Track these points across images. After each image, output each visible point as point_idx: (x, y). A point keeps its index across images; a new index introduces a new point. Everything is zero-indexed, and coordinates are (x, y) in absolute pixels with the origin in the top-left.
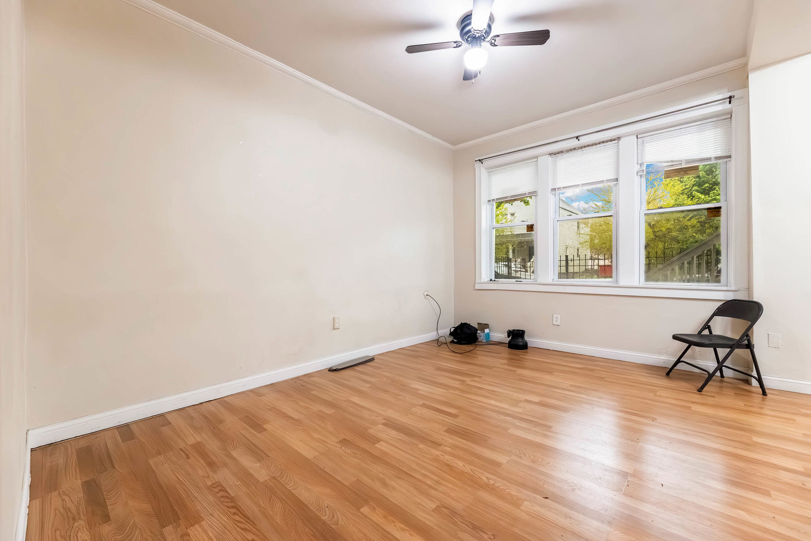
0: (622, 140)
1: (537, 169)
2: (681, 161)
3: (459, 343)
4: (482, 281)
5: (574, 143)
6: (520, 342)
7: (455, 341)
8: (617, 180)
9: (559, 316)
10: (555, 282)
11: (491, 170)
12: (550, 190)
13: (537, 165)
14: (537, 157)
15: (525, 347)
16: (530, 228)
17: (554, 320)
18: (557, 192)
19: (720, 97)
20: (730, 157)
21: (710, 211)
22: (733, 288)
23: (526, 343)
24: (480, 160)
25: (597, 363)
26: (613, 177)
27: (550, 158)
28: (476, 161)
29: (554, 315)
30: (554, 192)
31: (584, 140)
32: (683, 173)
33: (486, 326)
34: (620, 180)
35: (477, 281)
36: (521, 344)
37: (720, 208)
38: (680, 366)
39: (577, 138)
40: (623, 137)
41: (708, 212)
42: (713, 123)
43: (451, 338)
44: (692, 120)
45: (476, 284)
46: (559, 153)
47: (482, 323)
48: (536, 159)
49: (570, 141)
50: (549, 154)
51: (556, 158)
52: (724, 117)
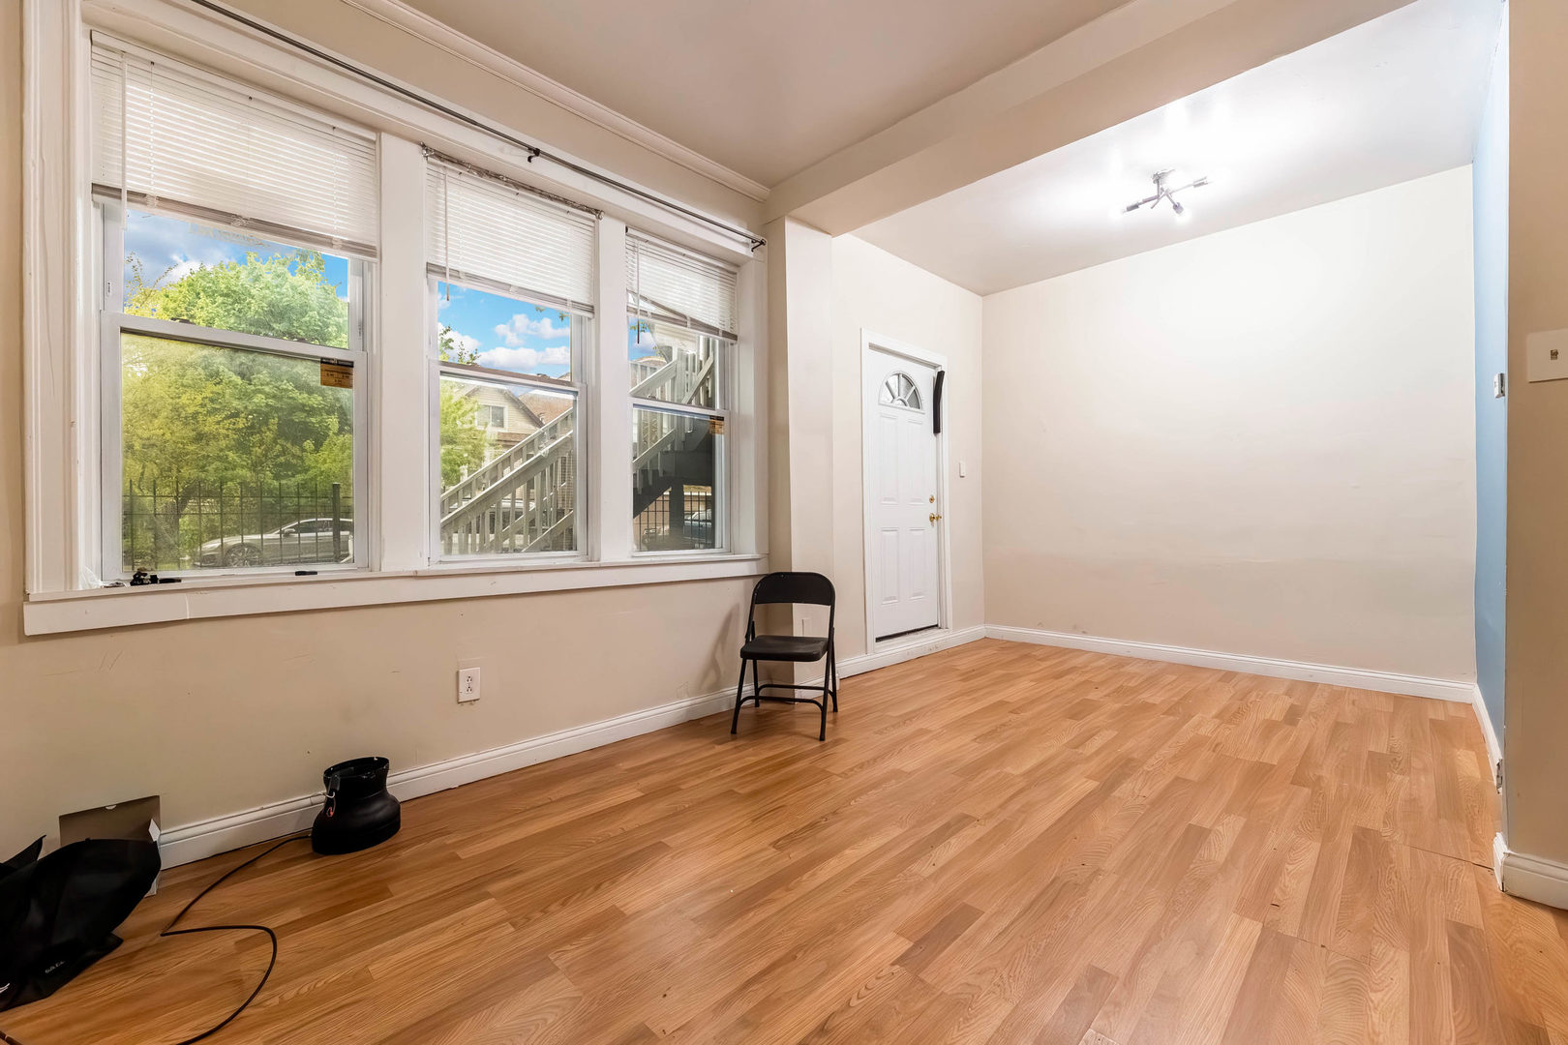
0: (605, 220)
2: (686, 316)
5: (512, 160)
8: (592, 309)
9: (474, 669)
12: (424, 264)
13: (374, 156)
14: (378, 129)
16: (338, 373)
17: (463, 685)
19: (747, 232)
20: (734, 337)
21: (712, 421)
26: (583, 299)
27: (418, 158)
29: (461, 672)
30: (432, 277)
33: (147, 807)
35: (36, 588)
37: (723, 419)
39: (537, 152)
42: (719, 270)
44: (708, 249)
45: (28, 609)
46: (451, 160)
47: (103, 809)
48: (372, 136)
49: (507, 147)
50: (424, 146)
51: (441, 171)
52: (730, 269)
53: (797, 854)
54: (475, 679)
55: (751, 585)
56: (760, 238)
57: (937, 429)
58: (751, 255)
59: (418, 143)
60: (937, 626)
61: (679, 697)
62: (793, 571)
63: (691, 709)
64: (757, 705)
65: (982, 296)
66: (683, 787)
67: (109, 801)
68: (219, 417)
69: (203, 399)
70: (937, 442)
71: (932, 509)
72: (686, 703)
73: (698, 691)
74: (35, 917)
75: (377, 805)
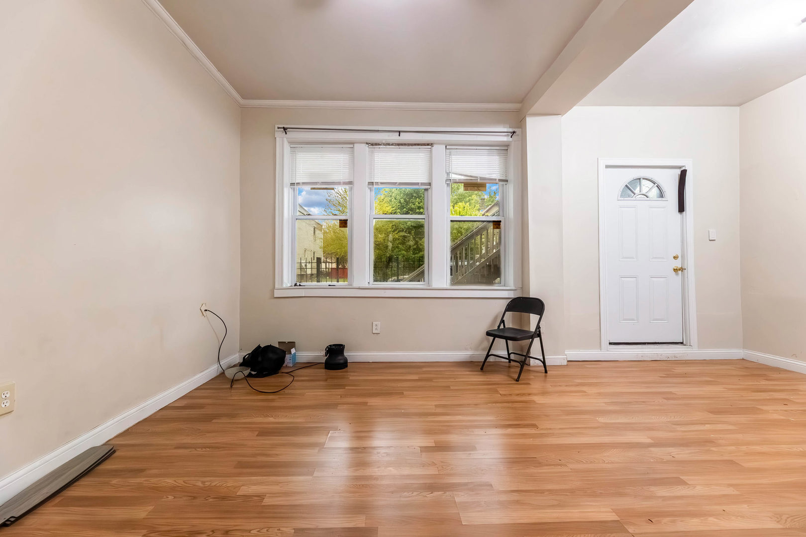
0: (435, 146)
1: (354, 157)
2: (477, 177)
3: (260, 375)
4: (284, 286)
5: (394, 138)
6: (340, 360)
7: (253, 373)
8: (430, 184)
9: (378, 323)
10: (371, 286)
11: (296, 145)
12: (367, 183)
13: (353, 152)
14: (353, 143)
15: (344, 365)
16: (344, 223)
17: (374, 327)
18: (375, 186)
19: (505, 130)
20: (507, 181)
21: (494, 223)
22: (514, 288)
23: (346, 360)
24: (284, 128)
25: (424, 369)
26: (425, 181)
27: (366, 148)
28: (279, 128)
29: (374, 323)
30: (371, 186)
31: (405, 137)
32: (476, 188)
33: (292, 344)
34: (434, 185)
35: (277, 286)
36: (342, 361)
37: (500, 221)
38: (491, 359)
39: (399, 132)
40: (436, 144)
41: (493, 224)
42: (497, 151)
43: (247, 372)
44: (486, 143)
45: (275, 290)
46: (376, 144)
47: (285, 342)
48: (352, 146)
49: (390, 134)
50: (367, 143)
51: (373, 149)
52: (504, 148)
53: (439, 410)
54: (378, 326)
55: (507, 302)
56: (511, 130)
57: (681, 208)
58: (511, 139)
59: (365, 143)
60: (682, 343)
61: (466, 349)
62: (531, 297)
63: (472, 356)
64: (510, 362)
65: (740, 105)
66: (434, 381)
67: (287, 341)
68: (396, 232)
69: (393, 226)
70: (683, 218)
71: (678, 264)
72: (470, 353)
73: (476, 349)
74: (260, 359)
75: (340, 358)
